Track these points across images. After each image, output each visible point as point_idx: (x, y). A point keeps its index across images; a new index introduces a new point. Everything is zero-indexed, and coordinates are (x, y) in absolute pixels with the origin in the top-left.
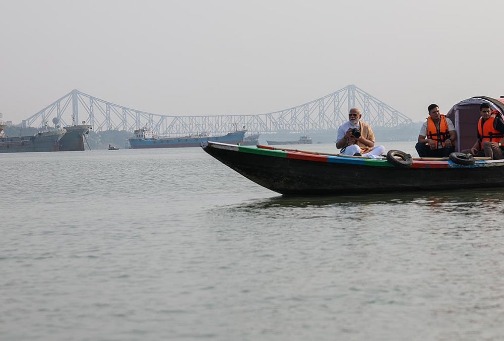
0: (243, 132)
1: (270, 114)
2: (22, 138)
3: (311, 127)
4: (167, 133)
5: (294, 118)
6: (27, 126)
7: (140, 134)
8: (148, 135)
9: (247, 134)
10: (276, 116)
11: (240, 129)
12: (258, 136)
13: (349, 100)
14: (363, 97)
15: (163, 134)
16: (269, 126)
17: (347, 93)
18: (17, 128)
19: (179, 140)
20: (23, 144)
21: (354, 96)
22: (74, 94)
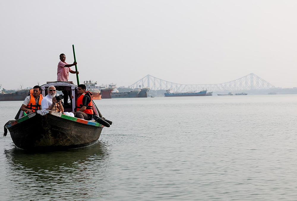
0: (206, 91)
1: (221, 84)
2: (124, 93)
3: (236, 89)
4: (182, 91)
5: (230, 85)
6: (130, 88)
7: (168, 91)
8: (171, 92)
9: (207, 92)
10: (223, 85)
11: (205, 90)
12: (212, 93)
13: (251, 79)
14: (256, 78)
15: (181, 91)
16: (221, 89)
17: (250, 76)
18: (126, 89)
19: (182, 94)
20: (125, 95)
21: (253, 77)
22: (148, 76)
